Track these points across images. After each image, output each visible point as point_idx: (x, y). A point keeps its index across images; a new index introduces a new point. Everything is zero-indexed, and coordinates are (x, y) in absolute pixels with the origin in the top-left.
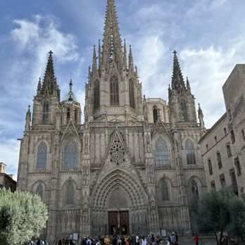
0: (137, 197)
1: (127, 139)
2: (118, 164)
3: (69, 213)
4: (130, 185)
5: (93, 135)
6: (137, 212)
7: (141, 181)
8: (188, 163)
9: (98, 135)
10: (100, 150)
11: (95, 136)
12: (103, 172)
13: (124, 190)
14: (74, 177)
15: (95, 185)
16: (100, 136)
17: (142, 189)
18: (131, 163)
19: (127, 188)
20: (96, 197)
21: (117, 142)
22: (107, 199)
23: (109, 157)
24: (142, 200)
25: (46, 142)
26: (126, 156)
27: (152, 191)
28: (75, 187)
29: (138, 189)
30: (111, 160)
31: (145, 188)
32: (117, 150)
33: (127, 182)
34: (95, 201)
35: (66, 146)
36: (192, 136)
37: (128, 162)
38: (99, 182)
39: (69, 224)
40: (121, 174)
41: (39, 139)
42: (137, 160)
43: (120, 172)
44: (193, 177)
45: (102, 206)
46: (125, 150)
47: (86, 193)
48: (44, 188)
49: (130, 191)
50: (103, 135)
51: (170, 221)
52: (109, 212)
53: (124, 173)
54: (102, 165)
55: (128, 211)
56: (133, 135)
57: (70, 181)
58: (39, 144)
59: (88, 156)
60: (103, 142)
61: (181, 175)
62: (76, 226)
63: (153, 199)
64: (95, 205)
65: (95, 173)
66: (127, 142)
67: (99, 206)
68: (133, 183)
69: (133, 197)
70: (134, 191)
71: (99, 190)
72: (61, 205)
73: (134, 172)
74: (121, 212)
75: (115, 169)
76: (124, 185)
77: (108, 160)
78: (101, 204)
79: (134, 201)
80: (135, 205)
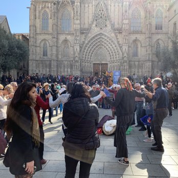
0: (114, 54)
1: (109, 8)
2: (101, 28)
3: (66, 63)
4: (109, 45)
5: (82, 5)
6: (113, 64)
7: (118, 42)
8: (156, 29)
9: (87, 5)
10: (88, 17)
11: (85, 6)
12: (89, 35)
13: (105, 49)
14: (69, 37)
15: (84, 44)
16: (89, 6)
17: (119, 48)
18: (112, 28)
19: (107, 47)
20: (85, 53)
21: (101, 11)
22: (93, 55)
23: (95, 23)
24: (117, 56)
25: (47, 10)
26: (108, 23)
27: (125, 49)
28: (69, 45)
29: (115, 48)
30: (96, 26)
31: (121, 47)
32: (101, 18)
33: (107, 43)
34: (84, 56)
35: (62, 14)
36: (163, 6)
37: (109, 27)
38: (86, 42)
39: (66, 70)
40: (103, 37)
41: (42, 8)
42: (116, 26)
43: (103, 35)
44: (158, 40)
45: (89, 59)
46: (107, 18)
47: (77, 49)
48: (48, 45)
49: (109, 49)
50: (90, 5)
51: (136, 70)
52: (94, 64)
53: (106, 36)
54: (89, 29)
55: (107, 64)
56: (114, 6)
57: (66, 41)
58: (43, 11)
59: (78, 21)
60: (90, 11)
61: (150, 38)
62: (71, 71)
63: (125, 55)
64: (84, 59)
65: (84, 35)
66: (109, 11)
67: (87, 59)
68: (112, 43)
69: (111, 54)
70: (112, 49)
71: (87, 48)
72: (60, 57)
73: (113, 35)
74: (102, 64)
75: (99, 33)
76: (105, 45)
77: (94, 25)
78: (88, 58)
79: (112, 57)
80: (112, 59)
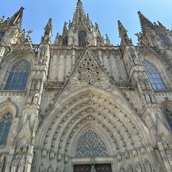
0: (126, 136)
1: (101, 60)
2: (90, 84)
6: (128, 162)
7: (131, 105)
9: (62, 57)
13: (100, 126)
16: (65, 58)
17: (135, 118)
18: (111, 82)
19: (105, 121)
20: (51, 134)
21: (88, 61)
22: (72, 141)
23: (77, 75)
26: (102, 75)
29: (126, 120)
30: (80, 79)
32: (89, 69)
34: (49, 140)
37: (106, 81)
46: (100, 68)
47: (29, 117)
49: (110, 126)
50: (68, 56)
52: (76, 166)
55: (109, 165)
56: (108, 58)
64: (48, 146)
68: (116, 111)
69: (117, 137)
70: (119, 125)
71: (58, 121)
73: (116, 92)
74: (97, 165)
76: (100, 117)
77: (75, 78)
78: (59, 148)
79: (121, 143)
80: (123, 150)
